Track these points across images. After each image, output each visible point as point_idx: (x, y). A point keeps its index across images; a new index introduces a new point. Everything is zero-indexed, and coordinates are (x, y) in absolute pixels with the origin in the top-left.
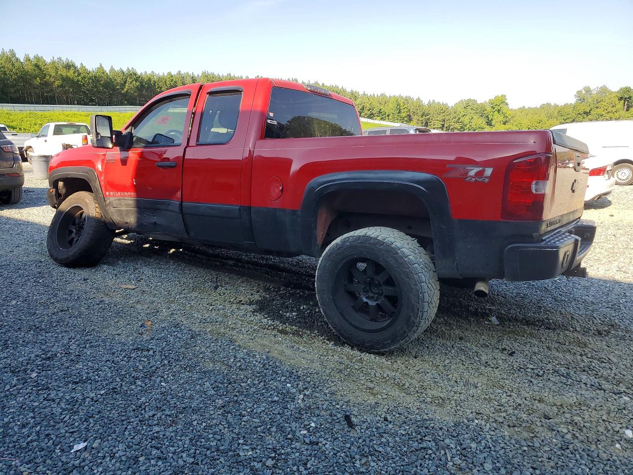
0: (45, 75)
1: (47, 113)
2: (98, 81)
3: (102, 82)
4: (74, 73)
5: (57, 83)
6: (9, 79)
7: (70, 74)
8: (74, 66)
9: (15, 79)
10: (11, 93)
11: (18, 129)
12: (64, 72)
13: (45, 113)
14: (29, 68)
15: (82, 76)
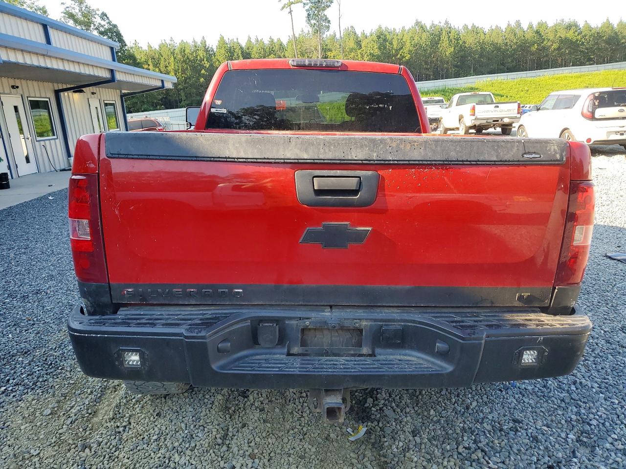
0: (544, 39)
1: (537, 79)
2: (601, 37)
3: (605, 38)
4: (574, 33)
5: (555, 46)
6: (508, 50)
7: (570, 35)
8: (576, 26)
9: (514, 50)
10: (509, 63)
11: (505, 96)
12: (563, 34)
13: (535, 79)
14: (529, 36)
15: (583, 34)
